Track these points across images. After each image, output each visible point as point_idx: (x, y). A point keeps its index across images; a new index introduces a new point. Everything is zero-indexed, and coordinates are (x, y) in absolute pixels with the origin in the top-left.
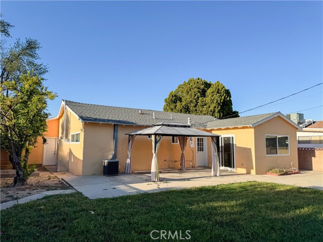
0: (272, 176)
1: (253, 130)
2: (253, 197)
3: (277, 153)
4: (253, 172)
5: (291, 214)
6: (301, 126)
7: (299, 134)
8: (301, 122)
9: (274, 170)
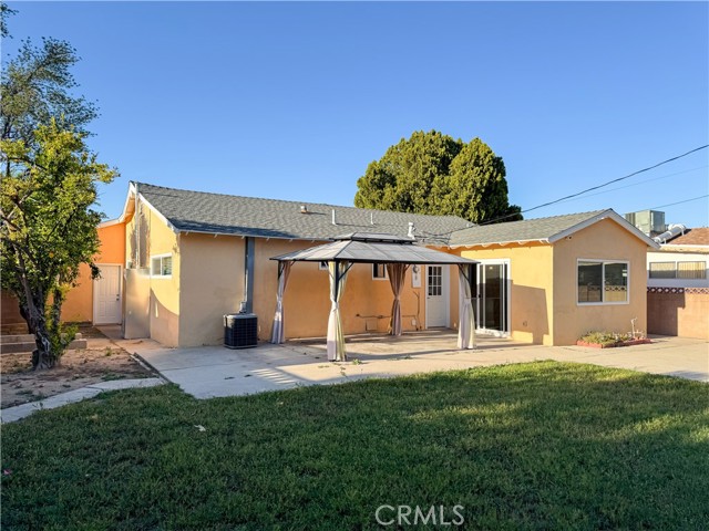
0: (588, 349)
1: (550, 250)
2: (545, 395)
3: (601, 300)
4: (548, 339)
5: (624, 432)
6: (657, 238)
7: (651, 257)
8: (658, 230)
9: (593, 337)
